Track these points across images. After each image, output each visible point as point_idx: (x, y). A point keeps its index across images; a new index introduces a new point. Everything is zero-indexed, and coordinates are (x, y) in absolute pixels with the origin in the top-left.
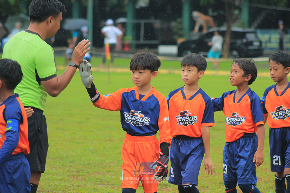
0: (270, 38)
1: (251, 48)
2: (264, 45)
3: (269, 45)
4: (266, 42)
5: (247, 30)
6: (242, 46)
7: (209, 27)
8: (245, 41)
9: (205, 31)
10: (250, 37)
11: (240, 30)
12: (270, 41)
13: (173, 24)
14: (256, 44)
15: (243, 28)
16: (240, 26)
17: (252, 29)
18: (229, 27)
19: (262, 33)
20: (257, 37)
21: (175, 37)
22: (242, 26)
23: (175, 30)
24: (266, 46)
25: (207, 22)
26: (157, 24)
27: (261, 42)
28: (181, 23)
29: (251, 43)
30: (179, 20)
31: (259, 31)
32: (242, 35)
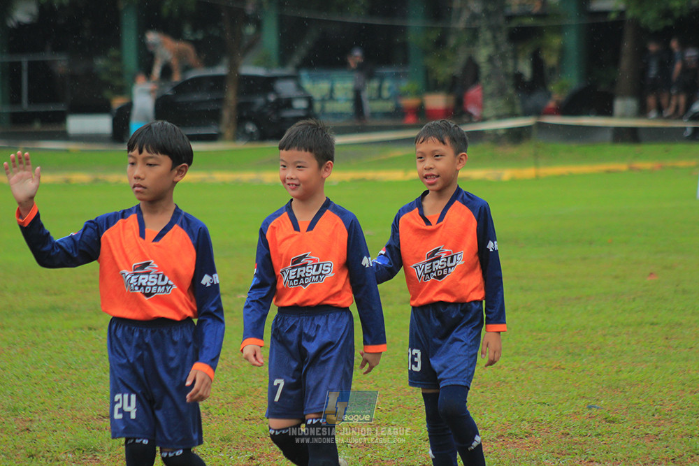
0: (332, 91)
1: (288, 114)
2: (317, 106)
3: (330, 107)
4: (323, 100)
5: (276, 72)
6: (266, 110)
7: (186, 69)
8: (272, 98)
9: (177, 78)
10: (286, 88)
11: (260, 72)
12: (331, 96)
13: (100, 63)
14: (300, 104)
15: (268, 67)
16: (258, 64)
17: (289, 70)
18: (234, 66)
19: (314, 79)
20: (300, 87)
21: (107, 94)
22: (264, 62)
23: (105, 77)
24: (323, 108)
25: (180, 55)
26: (61, 63)
27: (310, 100)
28: (119, 59)
29: (288, 103)
30: (113, 52)
31: (304, 74)
32: (266, 84)
